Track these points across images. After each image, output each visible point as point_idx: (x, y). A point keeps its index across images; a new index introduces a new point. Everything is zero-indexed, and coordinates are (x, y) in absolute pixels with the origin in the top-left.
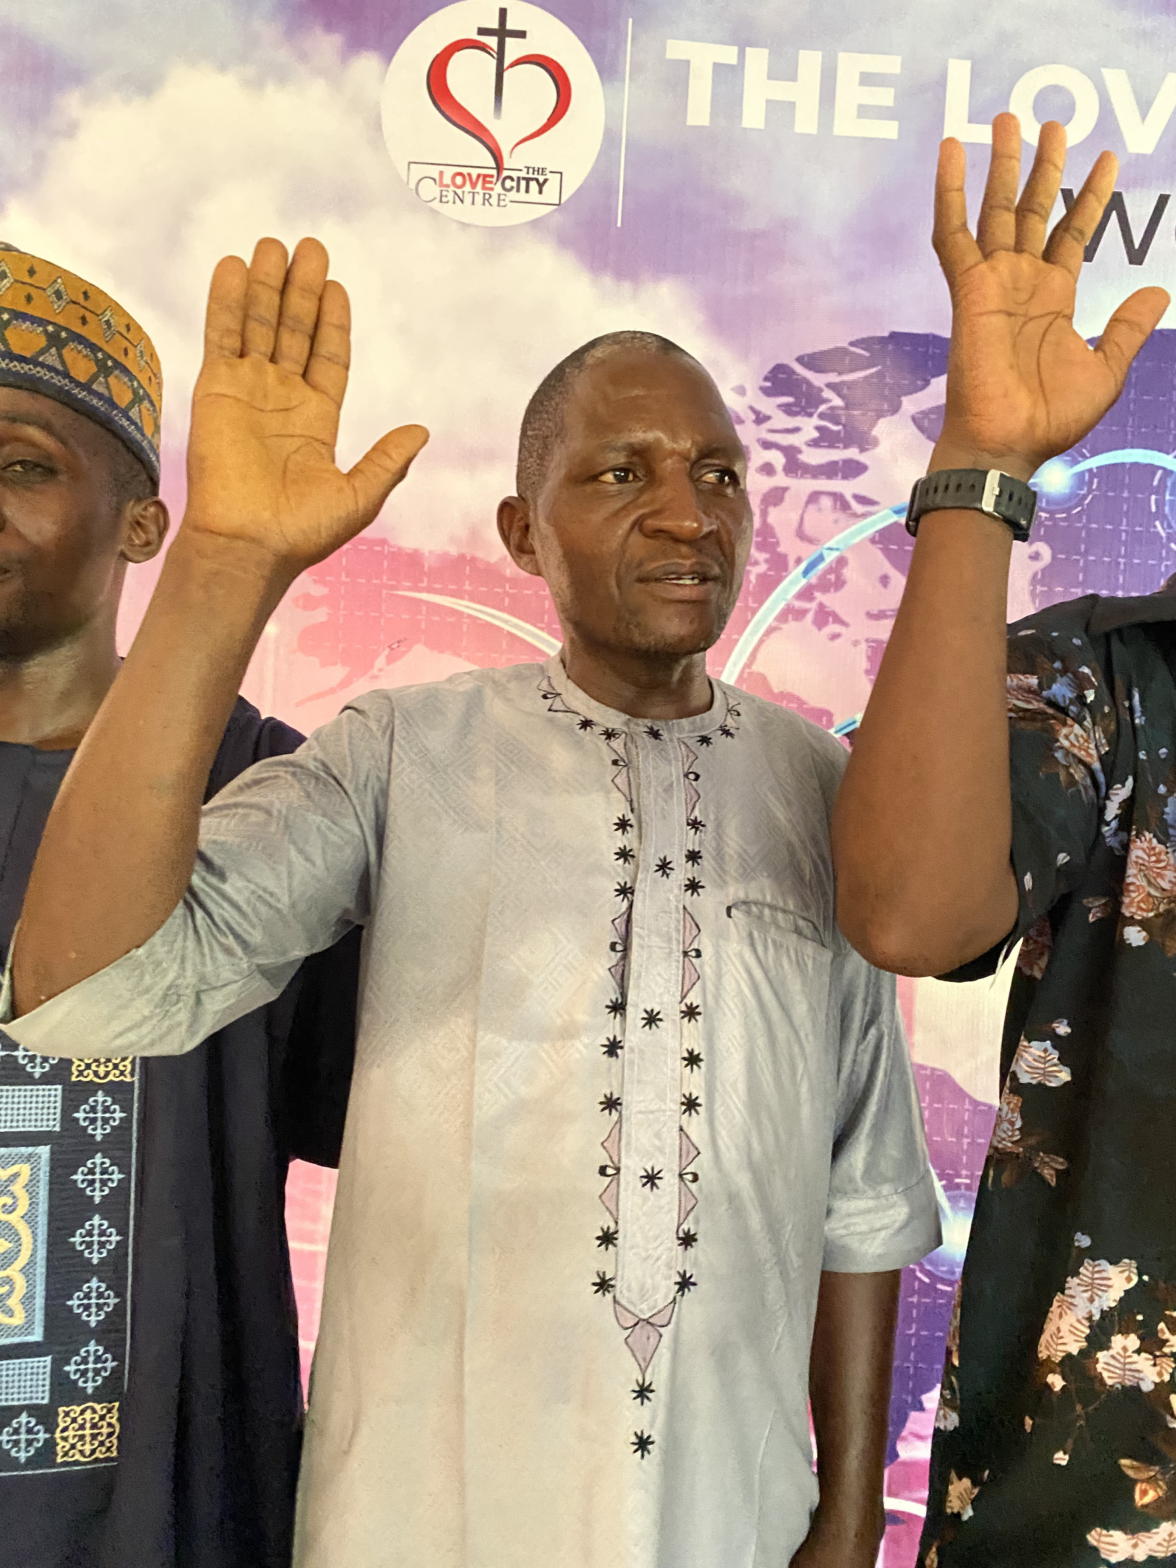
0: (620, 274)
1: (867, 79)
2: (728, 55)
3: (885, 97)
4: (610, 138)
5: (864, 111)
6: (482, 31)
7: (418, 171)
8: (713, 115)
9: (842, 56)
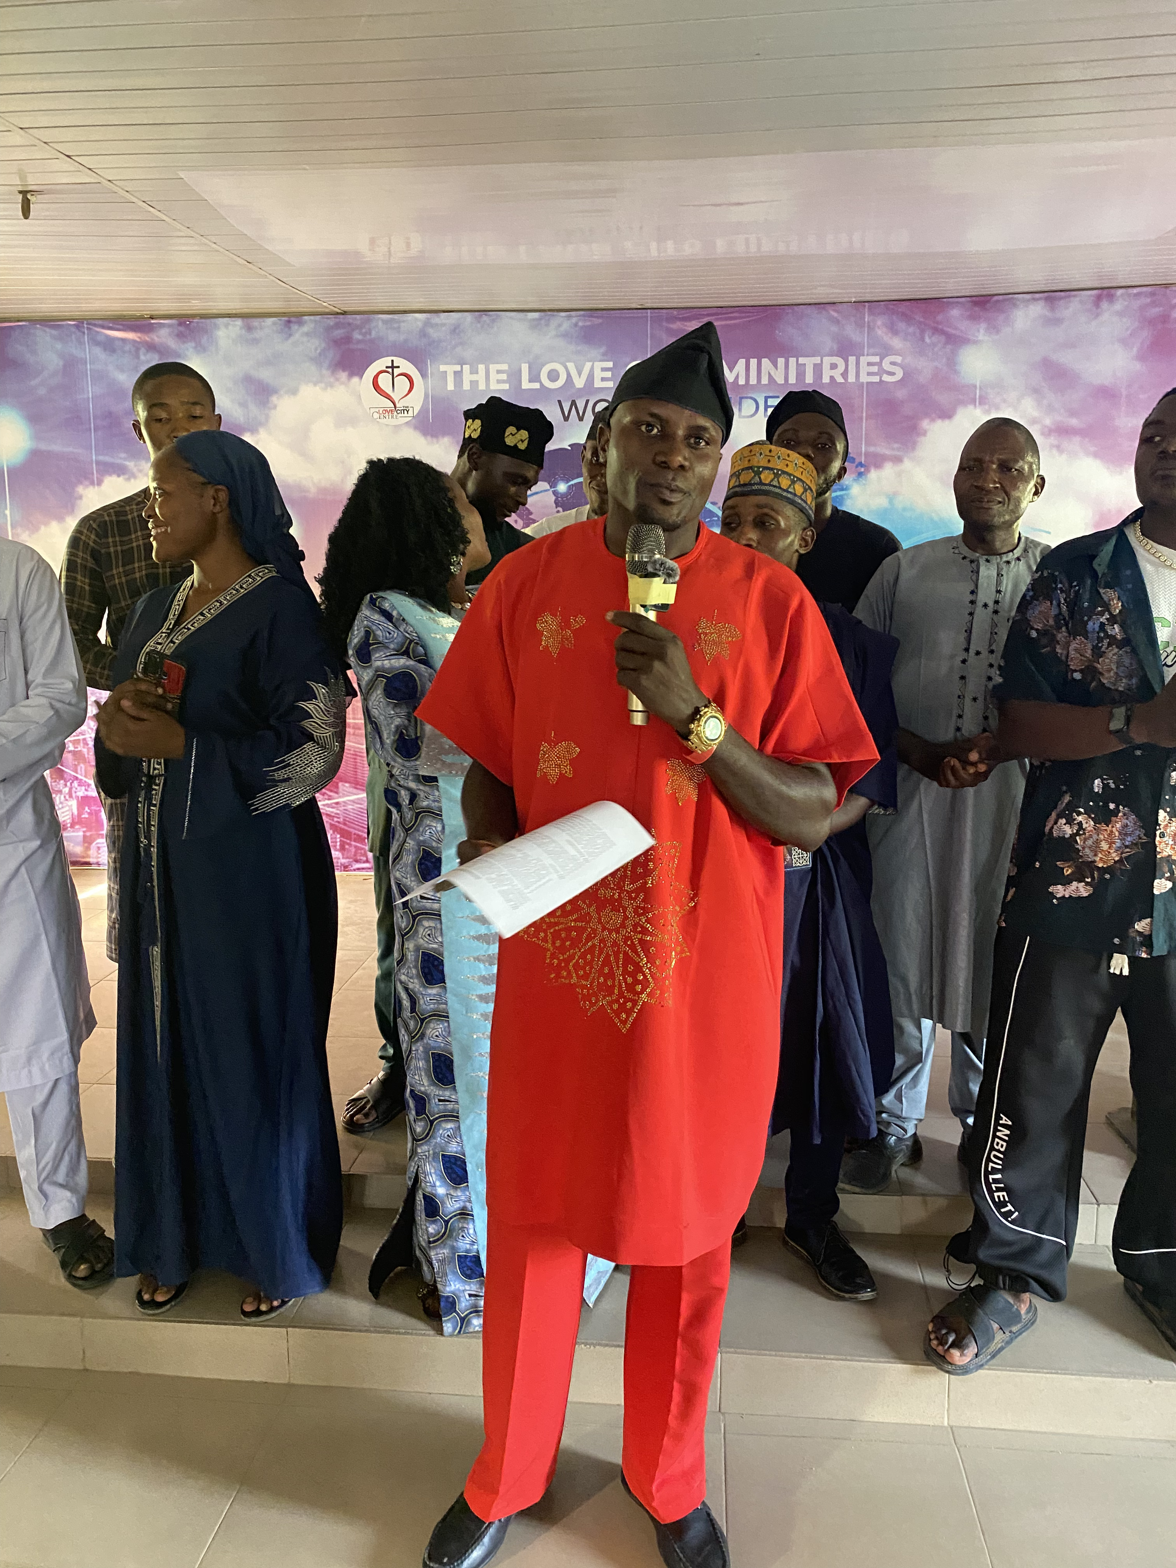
0: (432, 436)
1: (499, 372)
2: (458, 368)
3: (504, 377)
4: (426, 396)
5: (499, 382)
6: (387, 367)
7: (372, 410)
8: (455, 386)
9: (491, 366)
